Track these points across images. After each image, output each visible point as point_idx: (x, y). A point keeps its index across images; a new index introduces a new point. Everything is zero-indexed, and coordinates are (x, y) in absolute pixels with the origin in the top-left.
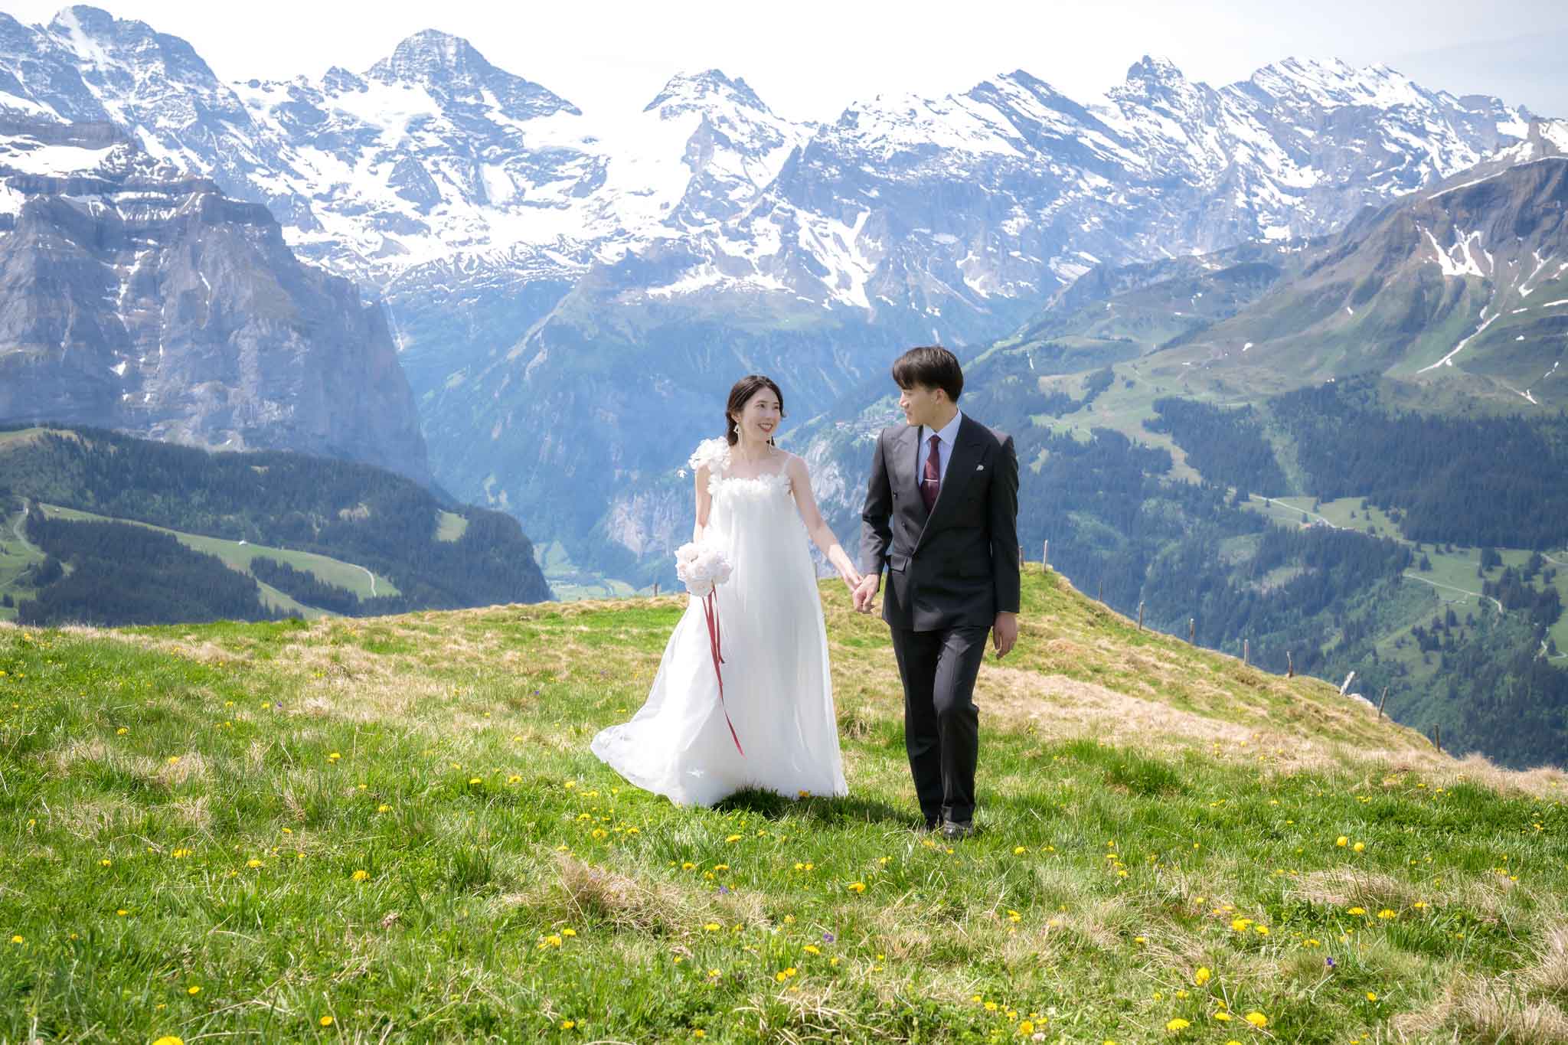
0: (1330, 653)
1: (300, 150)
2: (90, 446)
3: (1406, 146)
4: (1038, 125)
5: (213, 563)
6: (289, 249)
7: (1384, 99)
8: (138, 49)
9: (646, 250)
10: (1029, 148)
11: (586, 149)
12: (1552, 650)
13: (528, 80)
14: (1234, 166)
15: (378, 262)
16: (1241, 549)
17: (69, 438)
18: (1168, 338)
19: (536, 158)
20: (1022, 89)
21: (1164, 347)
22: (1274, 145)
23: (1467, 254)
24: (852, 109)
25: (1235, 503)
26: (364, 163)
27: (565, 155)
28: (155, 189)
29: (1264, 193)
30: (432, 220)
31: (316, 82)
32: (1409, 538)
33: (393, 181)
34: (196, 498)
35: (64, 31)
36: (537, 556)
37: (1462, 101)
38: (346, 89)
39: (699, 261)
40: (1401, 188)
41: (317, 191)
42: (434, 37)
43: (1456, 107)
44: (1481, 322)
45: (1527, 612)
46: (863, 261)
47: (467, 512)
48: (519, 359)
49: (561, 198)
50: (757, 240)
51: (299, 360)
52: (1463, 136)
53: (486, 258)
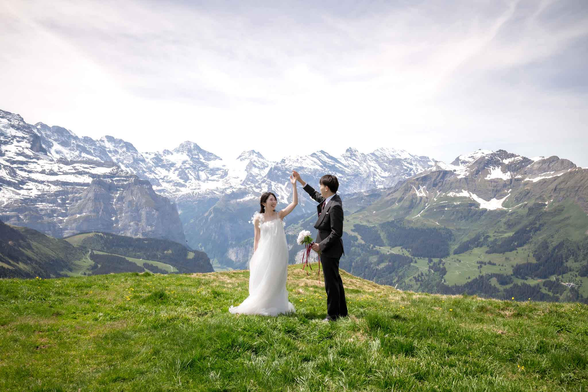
0: (395, 283)
1: (157, 168)
2: (105, 236)
3: (408, 167)
4: (326, 162)
5: (134, 264)
6: (154, 191)
7: (403, 157)
8: (120, 145)
9: (237, 191)
10: (324, 168)
11: (223, 168)
12: (445, 281)
13: (210, 152)
14: (370, 172)
15: (175, 194)
16: (374, 259)
17: (101, 235)
18: (356, 211)
19: (211, 170)
20: (322, 154)
21: (355, 212)
22: (379, 167)
23: (422, 191)
24: (284, 159)
25: (372, 248)
26: (172, 171)
27: (218, 169)
28: (123, 177)
29: (377, 177)
30: (187, 184)
31: (161, 153)
32: (412, 256)
33: (178, 175)
34: (131, 249)
35: (103, 141)
36: (211, 262)
37: (420, 157)
38: (168, 154)
39: (250, 193)
40: (407, 176)
41: (161, 177)
42: (188, 143)
43: (419, 159)
44: (426, 206)
45: (438, 273)
46: (287, 193)
47: (194, 252)
48: (207, 216)
49: (217, 179)
50: (262, 188)
51: (156, 216)
52: (421, 165)
53: (200, 193)
